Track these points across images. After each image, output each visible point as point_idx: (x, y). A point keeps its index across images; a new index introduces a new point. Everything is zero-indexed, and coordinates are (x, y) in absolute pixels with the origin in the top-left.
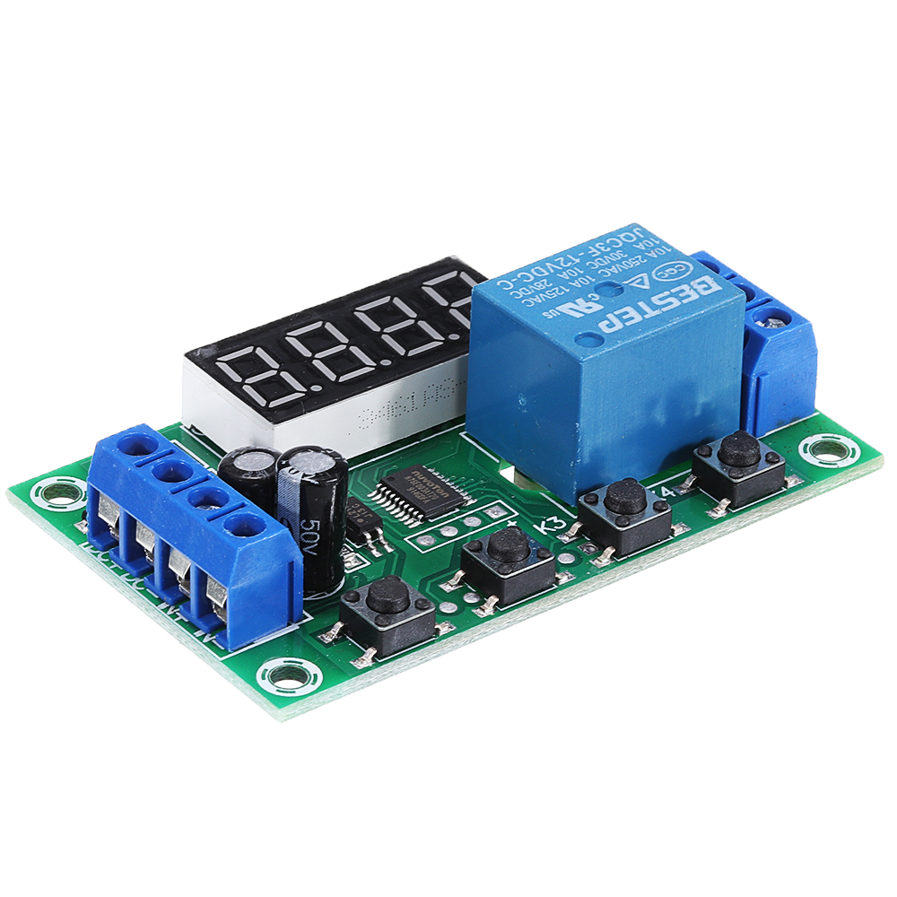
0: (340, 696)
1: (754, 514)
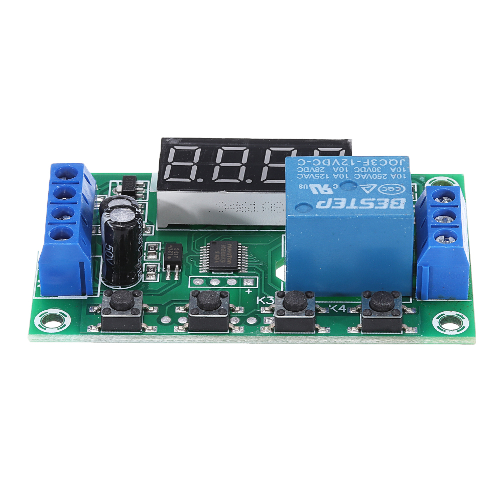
0: (69, 341)
1: (374, 339)
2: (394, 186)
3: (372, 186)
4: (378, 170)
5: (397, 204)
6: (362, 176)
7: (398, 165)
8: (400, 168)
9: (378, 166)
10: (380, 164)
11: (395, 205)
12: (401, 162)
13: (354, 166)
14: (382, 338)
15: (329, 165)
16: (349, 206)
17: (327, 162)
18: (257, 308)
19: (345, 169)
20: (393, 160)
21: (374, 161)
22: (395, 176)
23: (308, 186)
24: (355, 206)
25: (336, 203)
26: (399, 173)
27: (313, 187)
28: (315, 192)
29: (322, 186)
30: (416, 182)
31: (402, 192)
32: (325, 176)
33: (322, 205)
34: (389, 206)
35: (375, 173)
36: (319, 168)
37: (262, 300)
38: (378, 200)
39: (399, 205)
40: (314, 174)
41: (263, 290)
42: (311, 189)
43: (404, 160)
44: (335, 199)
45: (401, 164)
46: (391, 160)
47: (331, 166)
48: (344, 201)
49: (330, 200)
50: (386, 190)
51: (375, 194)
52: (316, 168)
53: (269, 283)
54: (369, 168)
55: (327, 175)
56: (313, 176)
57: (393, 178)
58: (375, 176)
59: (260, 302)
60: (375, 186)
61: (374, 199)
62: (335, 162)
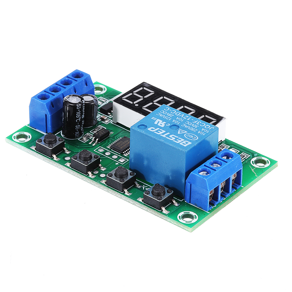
2: (194, 136)
5: (185, 143)
10: (201, 125)
14: (150, 209)
33: (152, 129)
43: (213, 128)
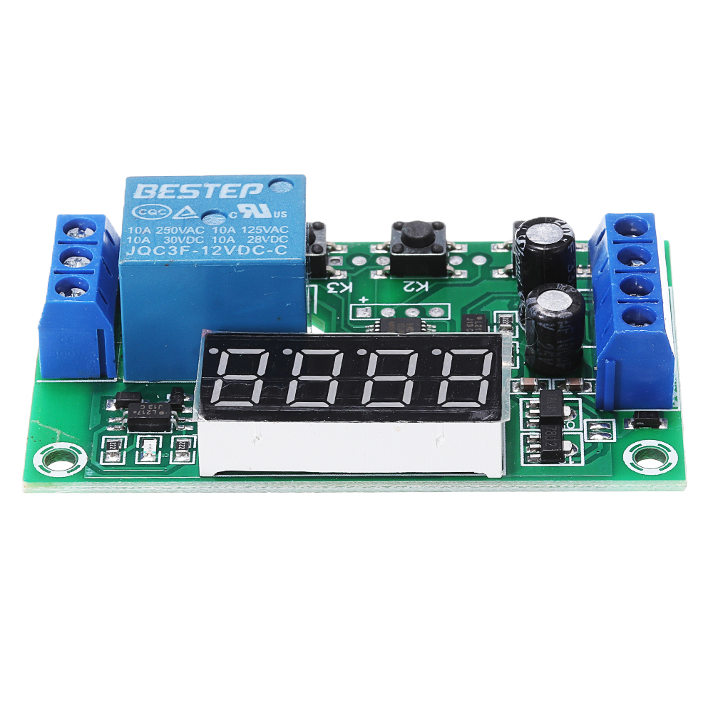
2: (148, 216)
3: (180, 216)
4: (168, 240)
5: (146, 191)
6: (193, 231)
7: (138, 246)
8: (136, 242)
9: (167, 246)
10: (164, 248)
11: (150, 189)
12: (133, 251)
13: (203, 245)
15: (240, 247)
16: (216, 188)
17: (244, 250)
18: (352, 277)
19: (218, 241)
20: (145, 254)
21: (173, 252)
22: (145, 231)
23: (273, 215)
24: (207, 188)
25: (234, 191)
26: (138, 235)
27: (267, 214)
28: (264, 207)
29: (253, 215)
30: (100, 467)
31: (138, 207)
32: (248, 230)
33: (254, 189)
34: (159, 187)
35: (173, 235)
36: (256, 241)
37: (344, 288)
38: (174, 197)
39: (144, 189)
40: (263, 233)
41: (343, 302)
42: (269, 211)
43: (128, 254)
44: (235, 197)
45: (133, 248)
46: (148, 254)
47: (237, 244)
48: (223, 195)
49: (243, 195)
50: (159, 211)
51: (176, 205)
52: (261, 241)
53: (334, 311)
54: (181, 242)
55: (245, 232)
56: (265, 230)
57: (147, 228)
58: (174, 232)
59: (348, 285)
60: (175, 217)
61: (179, 197)
62: (232, 250)
